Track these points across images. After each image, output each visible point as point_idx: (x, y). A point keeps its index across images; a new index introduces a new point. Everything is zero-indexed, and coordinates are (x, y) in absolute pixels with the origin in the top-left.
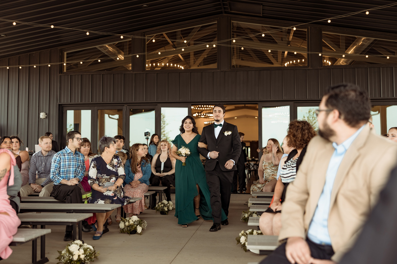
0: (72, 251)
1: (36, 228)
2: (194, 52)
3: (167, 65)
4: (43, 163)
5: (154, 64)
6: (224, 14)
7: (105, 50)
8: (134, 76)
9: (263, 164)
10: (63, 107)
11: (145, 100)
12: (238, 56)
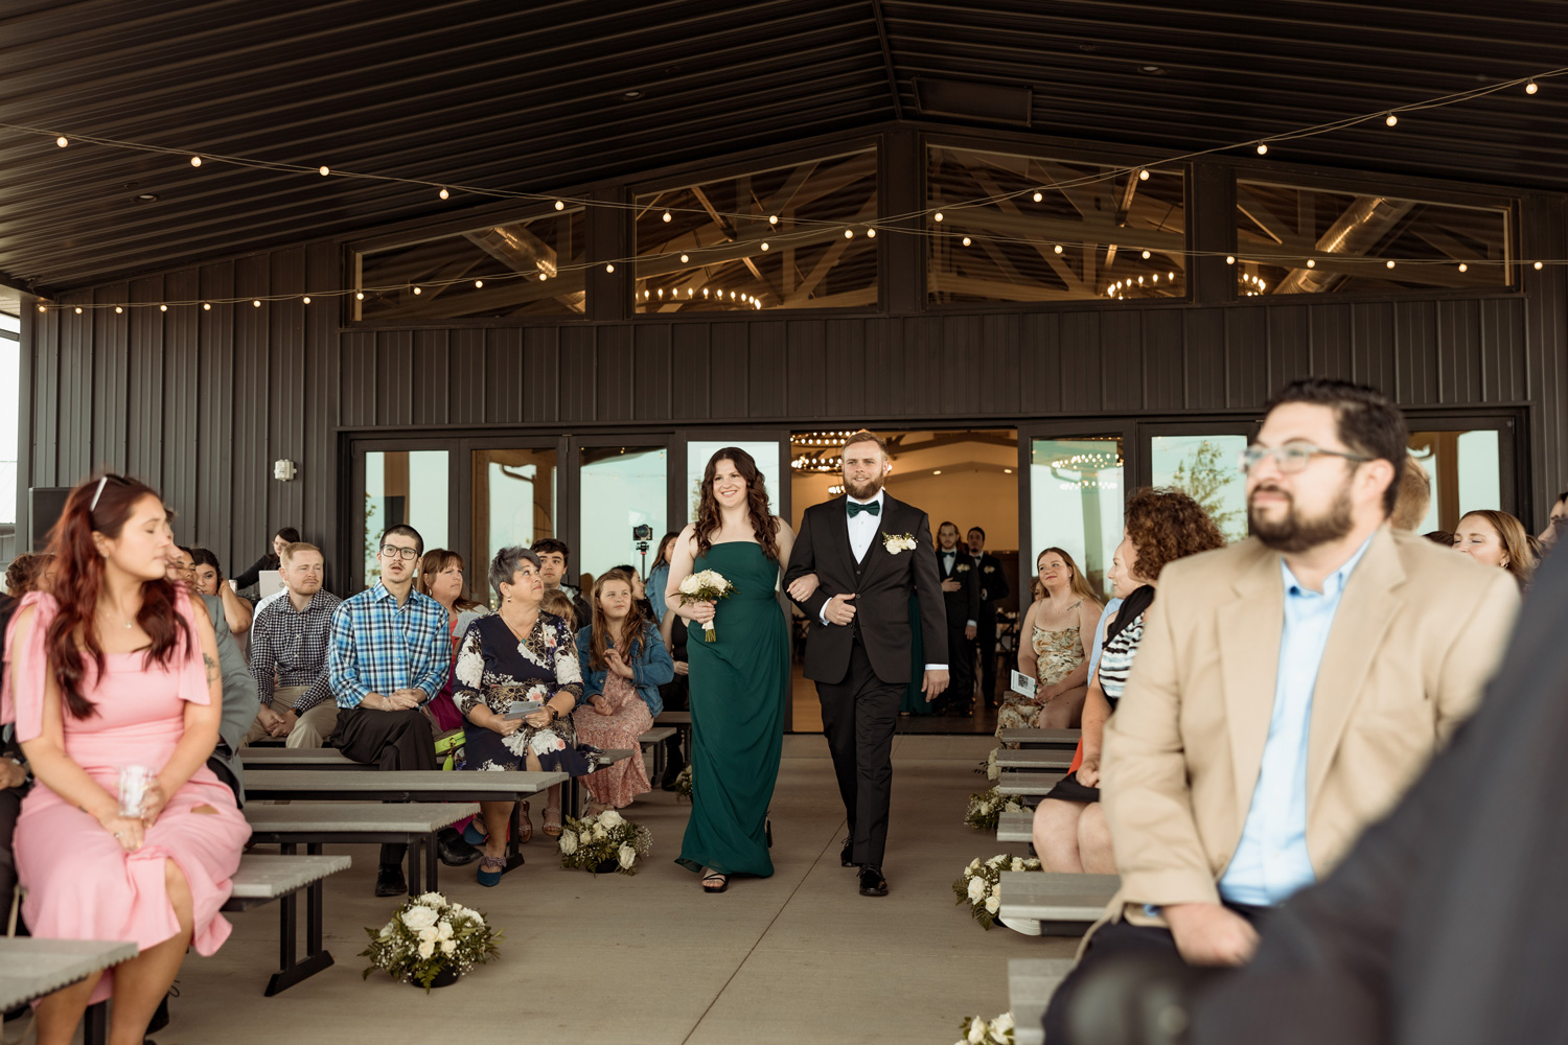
0: (416, 929)
1: (294, 853)
2: (797, 250)
3: (704, 296)
4: (298, 636)
5: (660, 292)
6: (902, 121)
7: (494, 244)
8: (595, 333)
9: (1034, 638)
10: (351, 440)
11: (632, 417)
12: (944, 262)
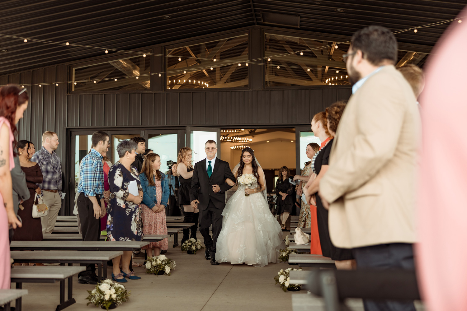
0: (104, 290)
1: (65, 265)
2: (221, 67)
3: (189, 82)
5: (174, 81)
6: (257, 26)
7: (119, 65)
8: (153, 96)
10: (71, 131)
11: (165, 124)
12: (271, 71)
